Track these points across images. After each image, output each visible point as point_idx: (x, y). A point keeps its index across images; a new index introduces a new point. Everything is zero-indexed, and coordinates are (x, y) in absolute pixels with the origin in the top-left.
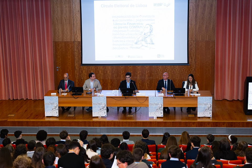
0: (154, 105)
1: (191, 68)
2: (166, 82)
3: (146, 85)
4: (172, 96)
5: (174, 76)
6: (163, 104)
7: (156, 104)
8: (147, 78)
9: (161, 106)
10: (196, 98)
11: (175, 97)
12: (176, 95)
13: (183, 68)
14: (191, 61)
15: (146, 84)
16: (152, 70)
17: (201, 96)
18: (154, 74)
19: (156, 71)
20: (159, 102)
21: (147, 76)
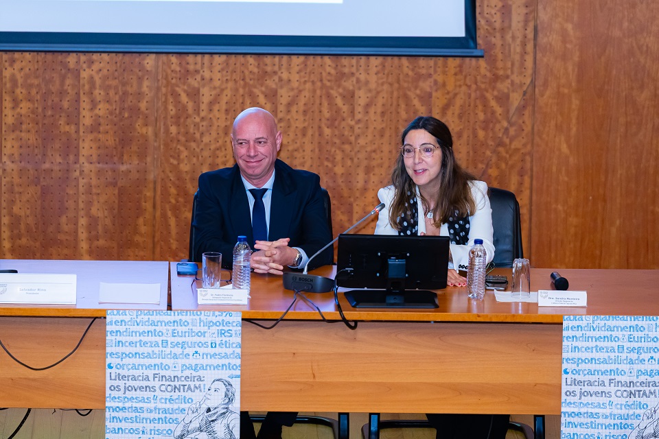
0: (152, 389)
1: (496, 78)
2: (258, 194)
3: (83, 235)
4: (329, 309)
5: (339, 157)
6: (236, 384)
7: (176, 385)
8: (87, 167)
9: (217, 400)
10: (554, 325)
11: (351, 315)
12: (358, 300)
13: (426, 85)
14: (497, 20)
15: (83, 221)
16: (139, 95)
17: (594, 308)
18: (156, 135)
19: (177, 102)
20: (200, 361)
21: (87, 147)
